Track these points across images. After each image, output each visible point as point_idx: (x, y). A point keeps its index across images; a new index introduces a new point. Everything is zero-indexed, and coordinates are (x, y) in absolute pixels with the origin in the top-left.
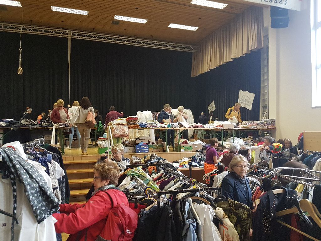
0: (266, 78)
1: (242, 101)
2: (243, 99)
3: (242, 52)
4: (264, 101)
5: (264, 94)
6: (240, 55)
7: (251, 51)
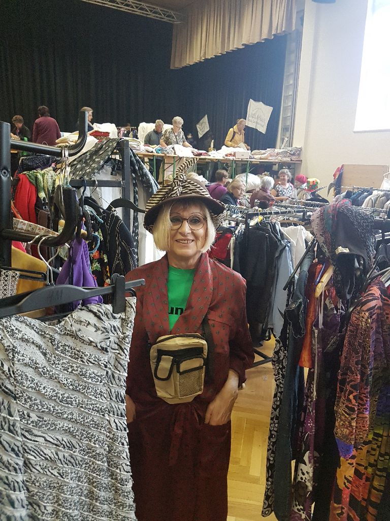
0: (291, 82)
1: (253, 117)
2: (254, 114)
3: (261, 36)
4: (285, 119)
5: (286, 109)
6: (256, 40)
7: (274, 35)
